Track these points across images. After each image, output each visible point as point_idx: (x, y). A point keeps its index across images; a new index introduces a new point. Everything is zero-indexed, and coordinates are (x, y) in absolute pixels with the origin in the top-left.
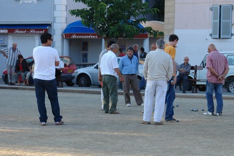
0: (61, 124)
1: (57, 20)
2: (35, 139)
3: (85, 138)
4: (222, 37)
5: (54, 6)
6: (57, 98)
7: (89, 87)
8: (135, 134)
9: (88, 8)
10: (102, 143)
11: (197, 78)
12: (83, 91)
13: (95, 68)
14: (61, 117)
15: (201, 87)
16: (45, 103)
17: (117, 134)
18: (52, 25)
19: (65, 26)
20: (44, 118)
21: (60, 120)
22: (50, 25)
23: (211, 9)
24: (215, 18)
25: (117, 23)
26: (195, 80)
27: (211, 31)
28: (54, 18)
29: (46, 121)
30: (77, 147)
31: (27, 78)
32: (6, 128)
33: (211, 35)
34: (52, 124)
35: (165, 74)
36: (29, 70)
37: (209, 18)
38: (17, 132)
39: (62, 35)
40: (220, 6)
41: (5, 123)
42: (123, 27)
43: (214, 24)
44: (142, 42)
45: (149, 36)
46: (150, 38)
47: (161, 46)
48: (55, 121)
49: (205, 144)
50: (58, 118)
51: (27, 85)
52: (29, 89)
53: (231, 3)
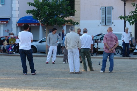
0: (35, 74)
1: (14, 16)
2: (26, 83)
3: (54, 82)
4: (107, 24)
5: (12, 8)
6: (33, 60)
7: (36, 53)
8: (79, 79)
9: (36, 9)
10: (65, 84)
11: (99, 47)
12: (35, 55)
13: (39, 42)
14: (35, 70)
15: (99, 52)
16: (26, 62)
17: (69, 79)
18: (11, 19)
19: (18, 19)
20: (25, 71)
21: (34, 72)
22: (9, 19)
23: (101, 9)
24: (103, 14)
25: (53, 17)
26: (97, 48)
27: (100, 21)
28: (12, 15)
29: (27, 73)
30: (53, 87)
31: (2, 48)
32: (5, 77)
33: (101, 23)
34: (30, 74)
35: (77, 45)
36: (2, 44)
37: (99, 14)
38: (13, 79)
39: (17, 24)
40: (106, 7)
41: (3, 74)
42: (57, 19)
43: (103, 17)
44: (62, 28)
45: (66, 24)
46: (67, 25)
47: (72, 30)
48: (32, 73)
49: (121, 83)
50: (33, 71)
51: (2, 53)
52: (3, 55)
53: (112, 6)
